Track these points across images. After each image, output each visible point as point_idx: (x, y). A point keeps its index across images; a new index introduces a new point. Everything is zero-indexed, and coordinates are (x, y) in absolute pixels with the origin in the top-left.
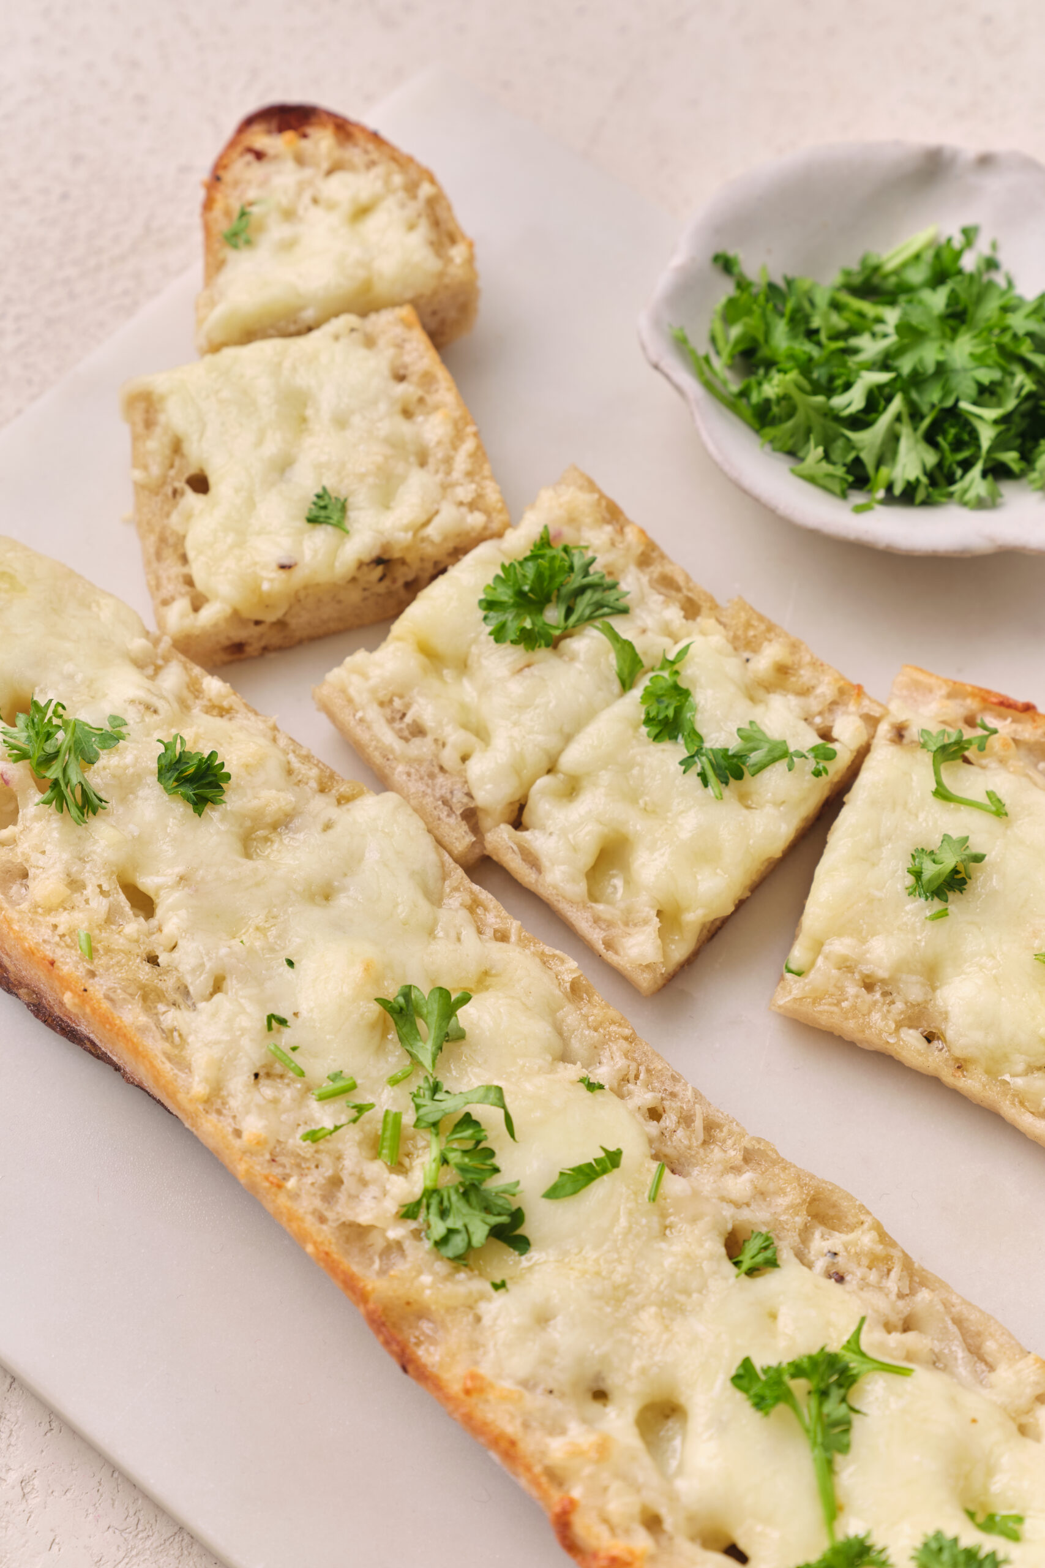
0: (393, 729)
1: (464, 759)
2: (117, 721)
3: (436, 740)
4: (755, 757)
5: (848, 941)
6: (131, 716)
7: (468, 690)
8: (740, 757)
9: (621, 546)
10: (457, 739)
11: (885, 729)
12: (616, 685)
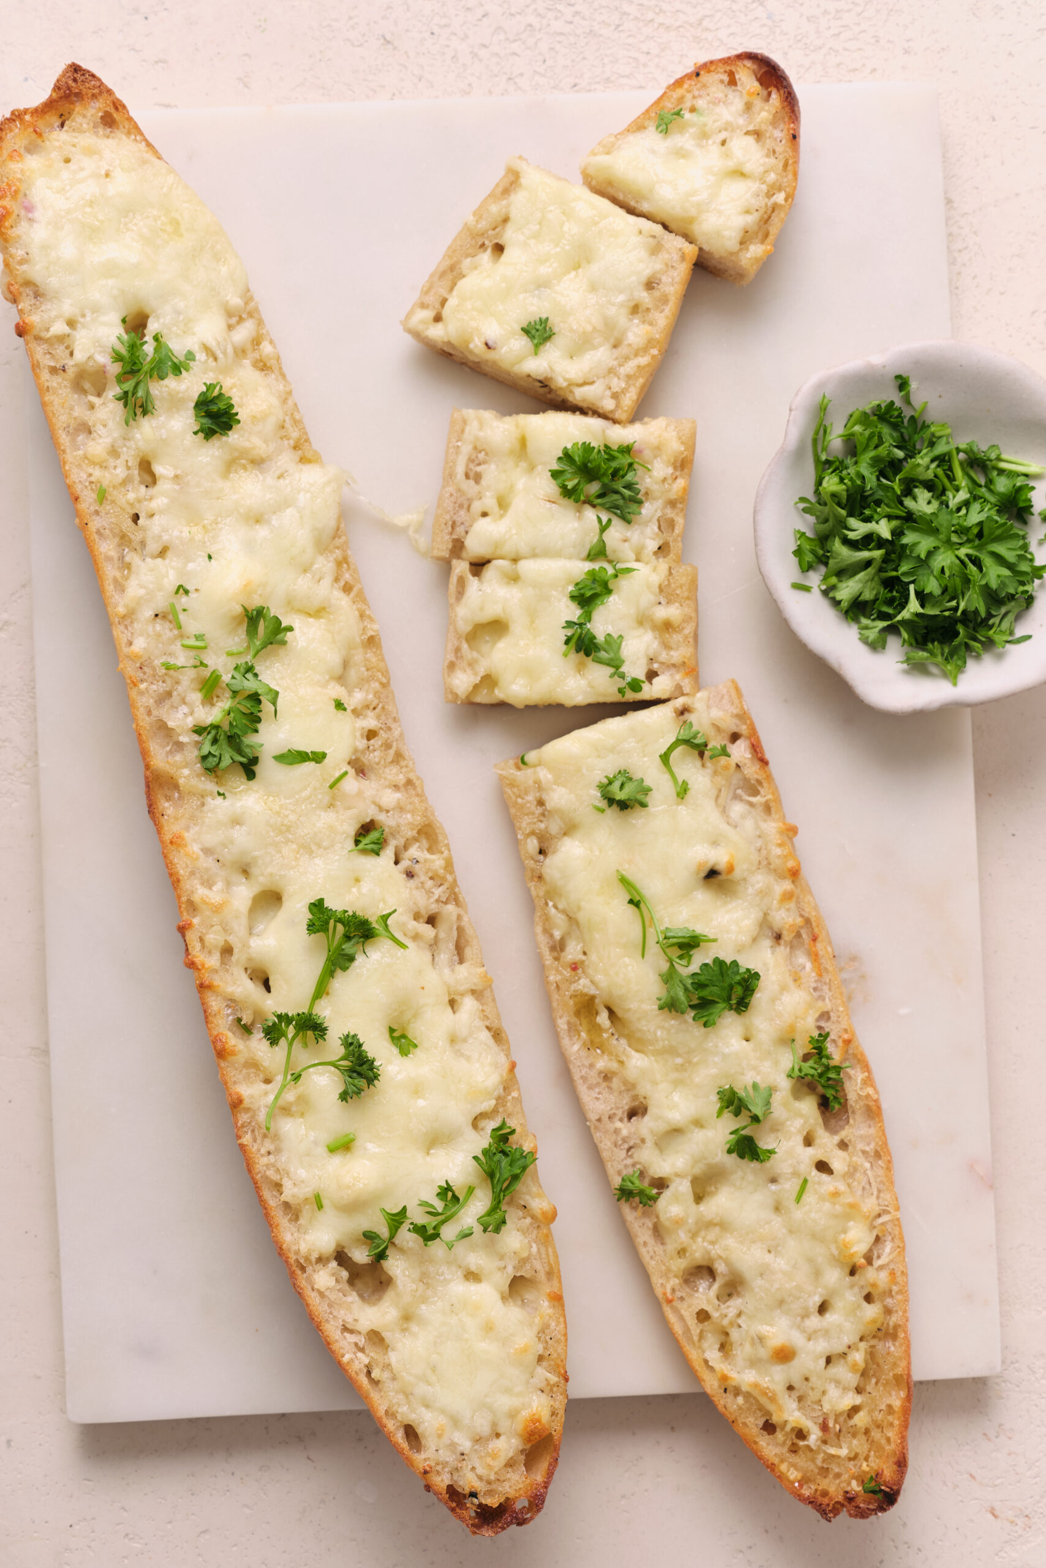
0: (468, 466)
1: (485, 514)
3: (480, 493)
4: (603, 654)
5: (550, 777)
7: (521, 482)
8: (597, 647)
9: (667, 486)
10: (489, 502)
11: (679, 702)
12: (585, 553)
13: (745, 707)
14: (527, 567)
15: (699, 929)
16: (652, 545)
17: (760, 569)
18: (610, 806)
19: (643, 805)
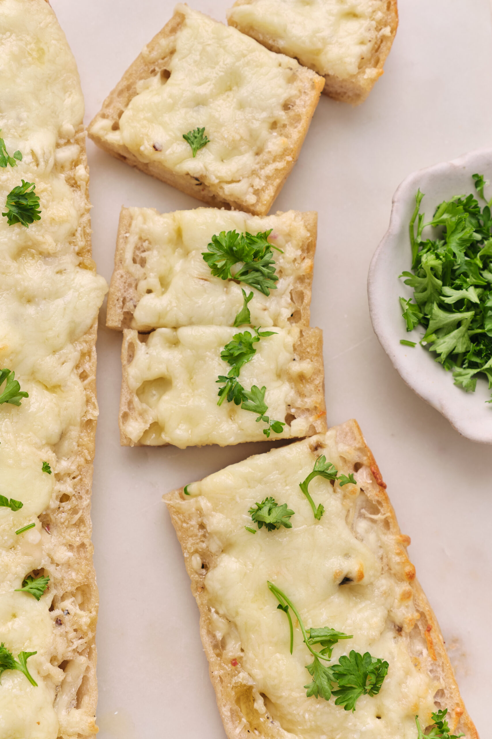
0: (134, 253)
1: (149, 291)
2: (19, 155)
3: (145, 274)
4: (250, 403)
5: (209, 504)
6: (27, 159)
7: (179, 265)
8: (245, 397)
9: (297, 265)
10: (153, 281)
11: (314, 440)
12: (232, 321)
13: (366, 442)
14: (185, 333)
15: (338, 627)
16: (286, 313)
17: (374, 330)
18: (260, 528)
19: (288, 526)
